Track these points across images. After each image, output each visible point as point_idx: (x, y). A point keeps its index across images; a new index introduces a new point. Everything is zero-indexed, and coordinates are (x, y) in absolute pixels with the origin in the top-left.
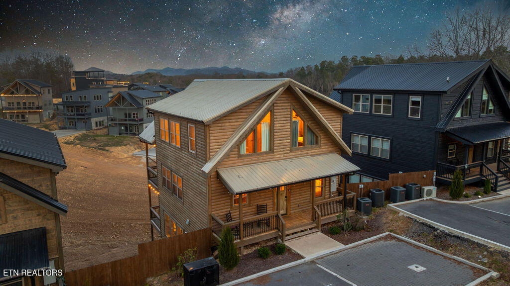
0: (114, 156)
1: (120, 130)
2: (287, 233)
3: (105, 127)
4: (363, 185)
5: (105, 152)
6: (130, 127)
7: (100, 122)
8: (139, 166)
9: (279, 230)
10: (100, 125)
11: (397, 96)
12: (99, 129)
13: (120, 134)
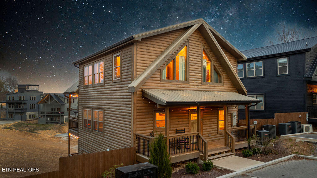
0: (41, 136)
1: (47, 120)
2: (209, 153)
3: (36, 119)
4: (256, 122)
5: (34, 134)
6: (54, 118)
7: (32, 115)
8: (59, 142)
9: (200, 151)
10: (32, 118)
11: (266, 61)
12: (31, 120)
13: (46, 123)
